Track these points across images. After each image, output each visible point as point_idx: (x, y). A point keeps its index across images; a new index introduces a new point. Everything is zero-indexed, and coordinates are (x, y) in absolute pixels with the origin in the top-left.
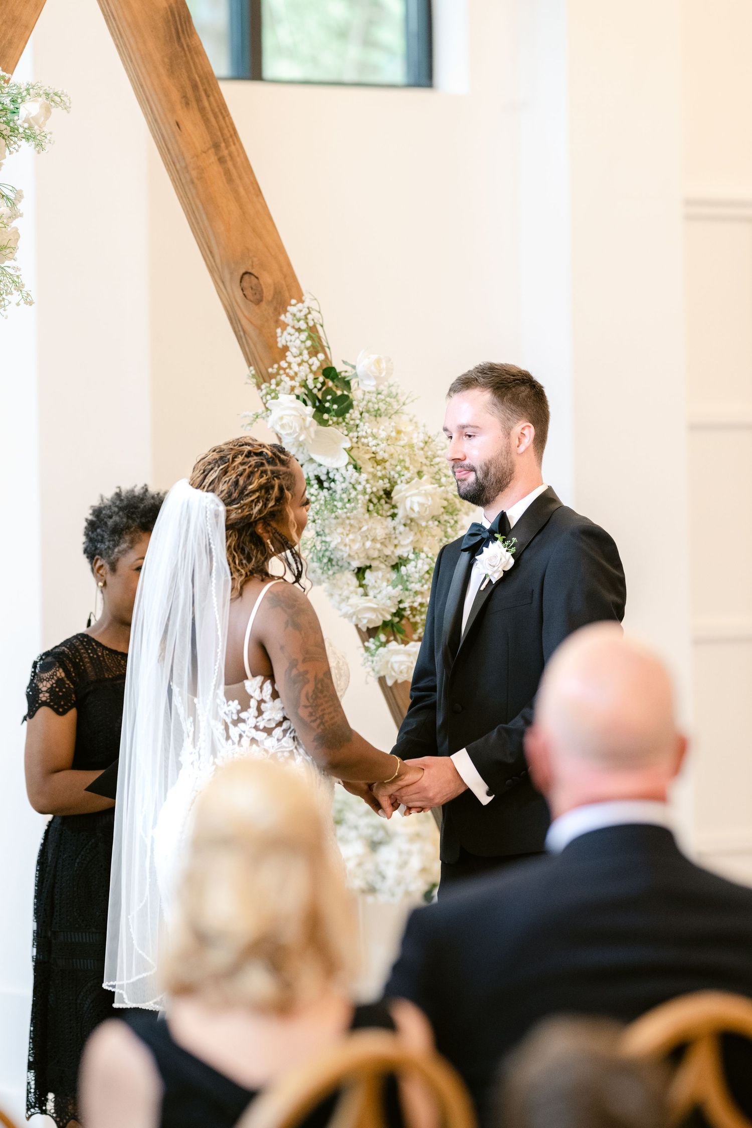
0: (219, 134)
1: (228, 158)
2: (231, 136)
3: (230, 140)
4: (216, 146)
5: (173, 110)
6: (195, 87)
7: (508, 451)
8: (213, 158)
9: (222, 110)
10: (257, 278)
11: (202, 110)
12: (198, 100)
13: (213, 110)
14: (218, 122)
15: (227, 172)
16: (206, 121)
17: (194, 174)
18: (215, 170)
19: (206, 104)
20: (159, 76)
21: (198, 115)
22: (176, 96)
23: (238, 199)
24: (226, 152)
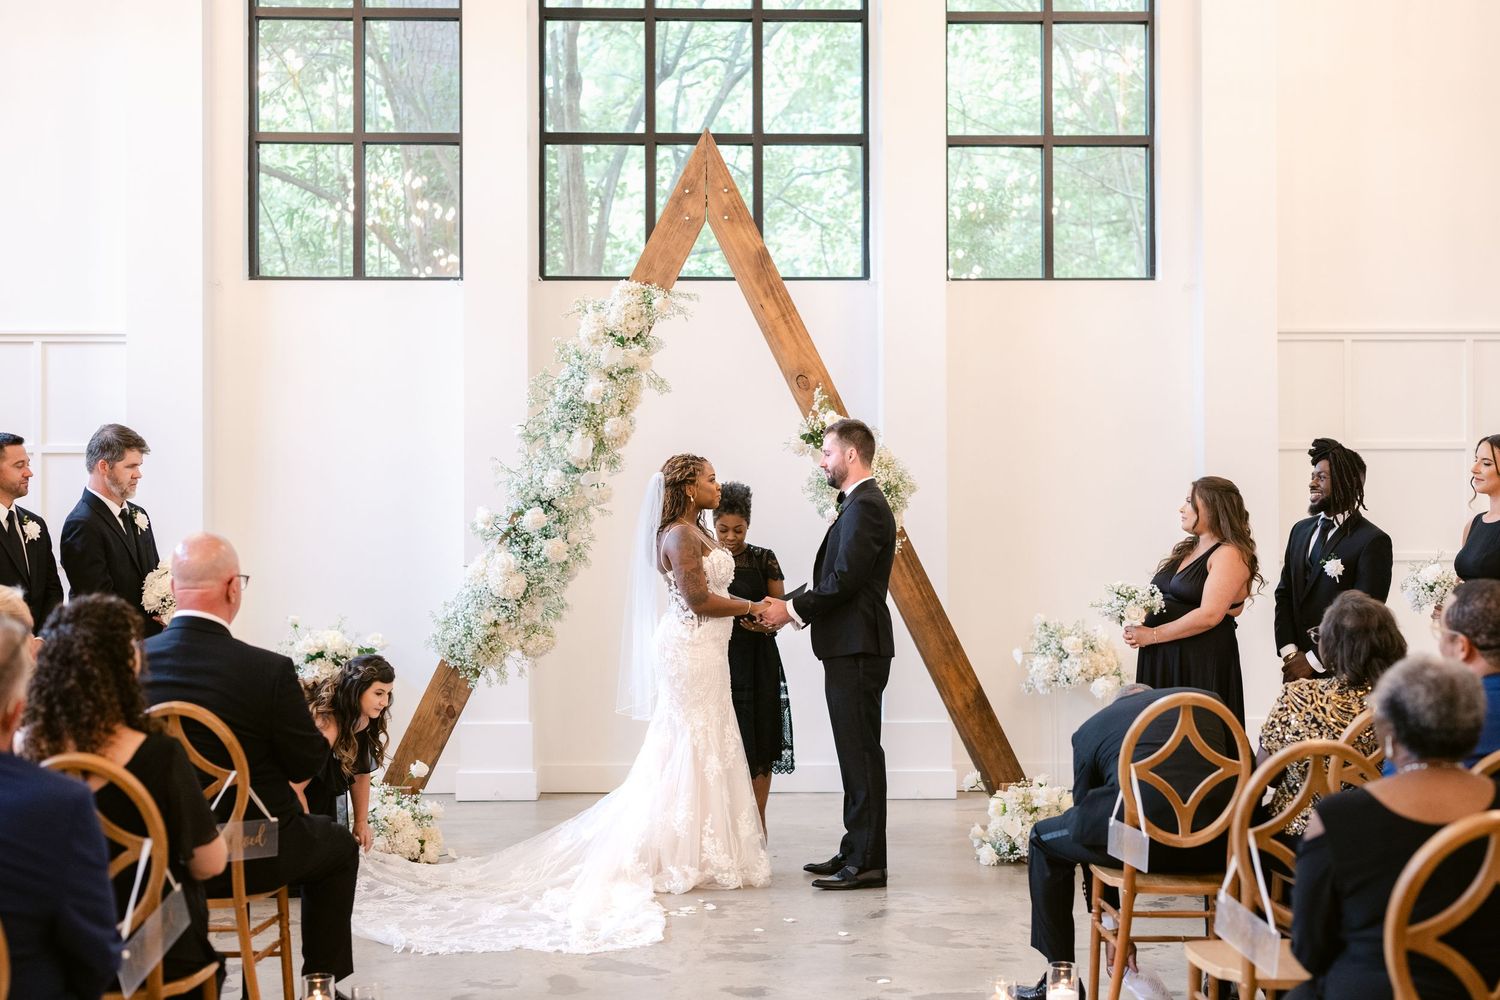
0: (785, 309)
1: (790, 321)
2: (792, 310)
3: (792, 312)
4: (784, 315)
5: (758, 299)
6: (772, 288)
7: (844, 462)
8: (781, 321)
9: (788, 298)
10: (807, 378)
11: (776, 299)
12: (773, 294)
13: (782, 298)
14: (784, 306)
15: (790, 328)
16: (778, 304)
17: (770, 329)
18: (783, 329)
19: (778, 296)
20: (751, 283)
21: (773, 301)
22: (761, 293)
23: (796, 341)
24: (789, 318)
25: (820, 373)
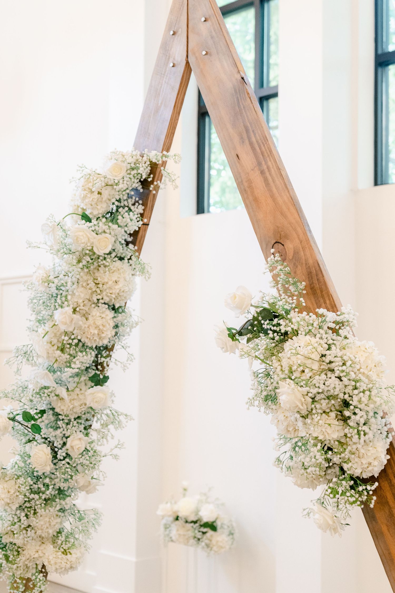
0: (261, 156)
1: (266, 171)
2: (268, 156)
3: (268, 159)
4: (259, 164)
5: (235, 148)
6: (247, 131)
8: (258, 172)
9: (263, 140)
10: (283, 245)
11: (251, 144)
12: (249, 138)
13: (257, 142)
14: (260, 149)
15: (266, 180)
16: (254, 150)
17: (246, 184)
18: (258, 180)
19: (253, 139)
20: (227, 129)
21: (249, 148)
22: (236, 139)
24: (265, 167)
25: (299, 238)
